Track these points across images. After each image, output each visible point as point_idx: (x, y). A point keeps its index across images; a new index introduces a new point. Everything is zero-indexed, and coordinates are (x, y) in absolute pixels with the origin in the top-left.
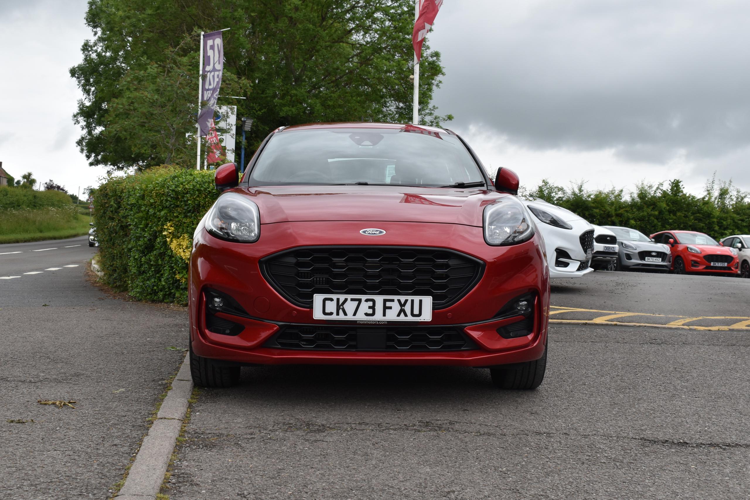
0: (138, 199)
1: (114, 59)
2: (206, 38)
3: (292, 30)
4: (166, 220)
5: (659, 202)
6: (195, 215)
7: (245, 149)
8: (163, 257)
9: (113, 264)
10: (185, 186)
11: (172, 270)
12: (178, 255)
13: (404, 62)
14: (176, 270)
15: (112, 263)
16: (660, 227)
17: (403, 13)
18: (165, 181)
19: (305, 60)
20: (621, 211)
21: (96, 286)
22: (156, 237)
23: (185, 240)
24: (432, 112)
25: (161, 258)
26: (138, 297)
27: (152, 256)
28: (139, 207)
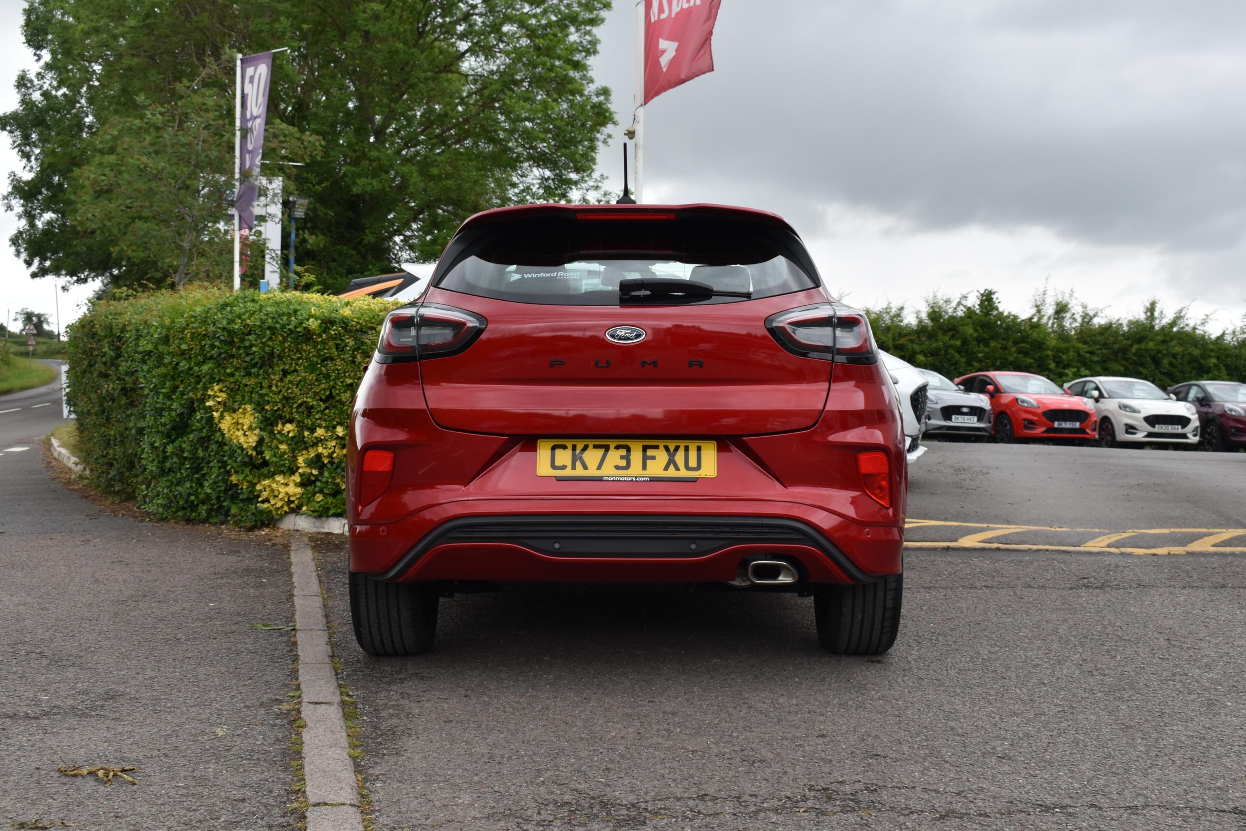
0: (157, 344)
1: (71, 101)
2: (245, 65)
3: (370, 53)
4: (212, 380)
5: (962, 325)
6: (266, 372)
7: (296, 248)
8: (206, 445)
9: (108, 454)
10: (244, 320)
11: (225, 467)
12: (235, 441)
13: (554, 104)
14: (232, 467)
15: (105, 452)
16: (963, 365)
17: (550, 24)
18: (208, 312)
19: (391, 101)
20: (903, 341)
21: (74, 490)
22: (192, 411)
23: (247, 416)
24: (600, 184)
25: (202, 446)
26: (162, 514)
27: (186, 443)
28: (159, 357)
